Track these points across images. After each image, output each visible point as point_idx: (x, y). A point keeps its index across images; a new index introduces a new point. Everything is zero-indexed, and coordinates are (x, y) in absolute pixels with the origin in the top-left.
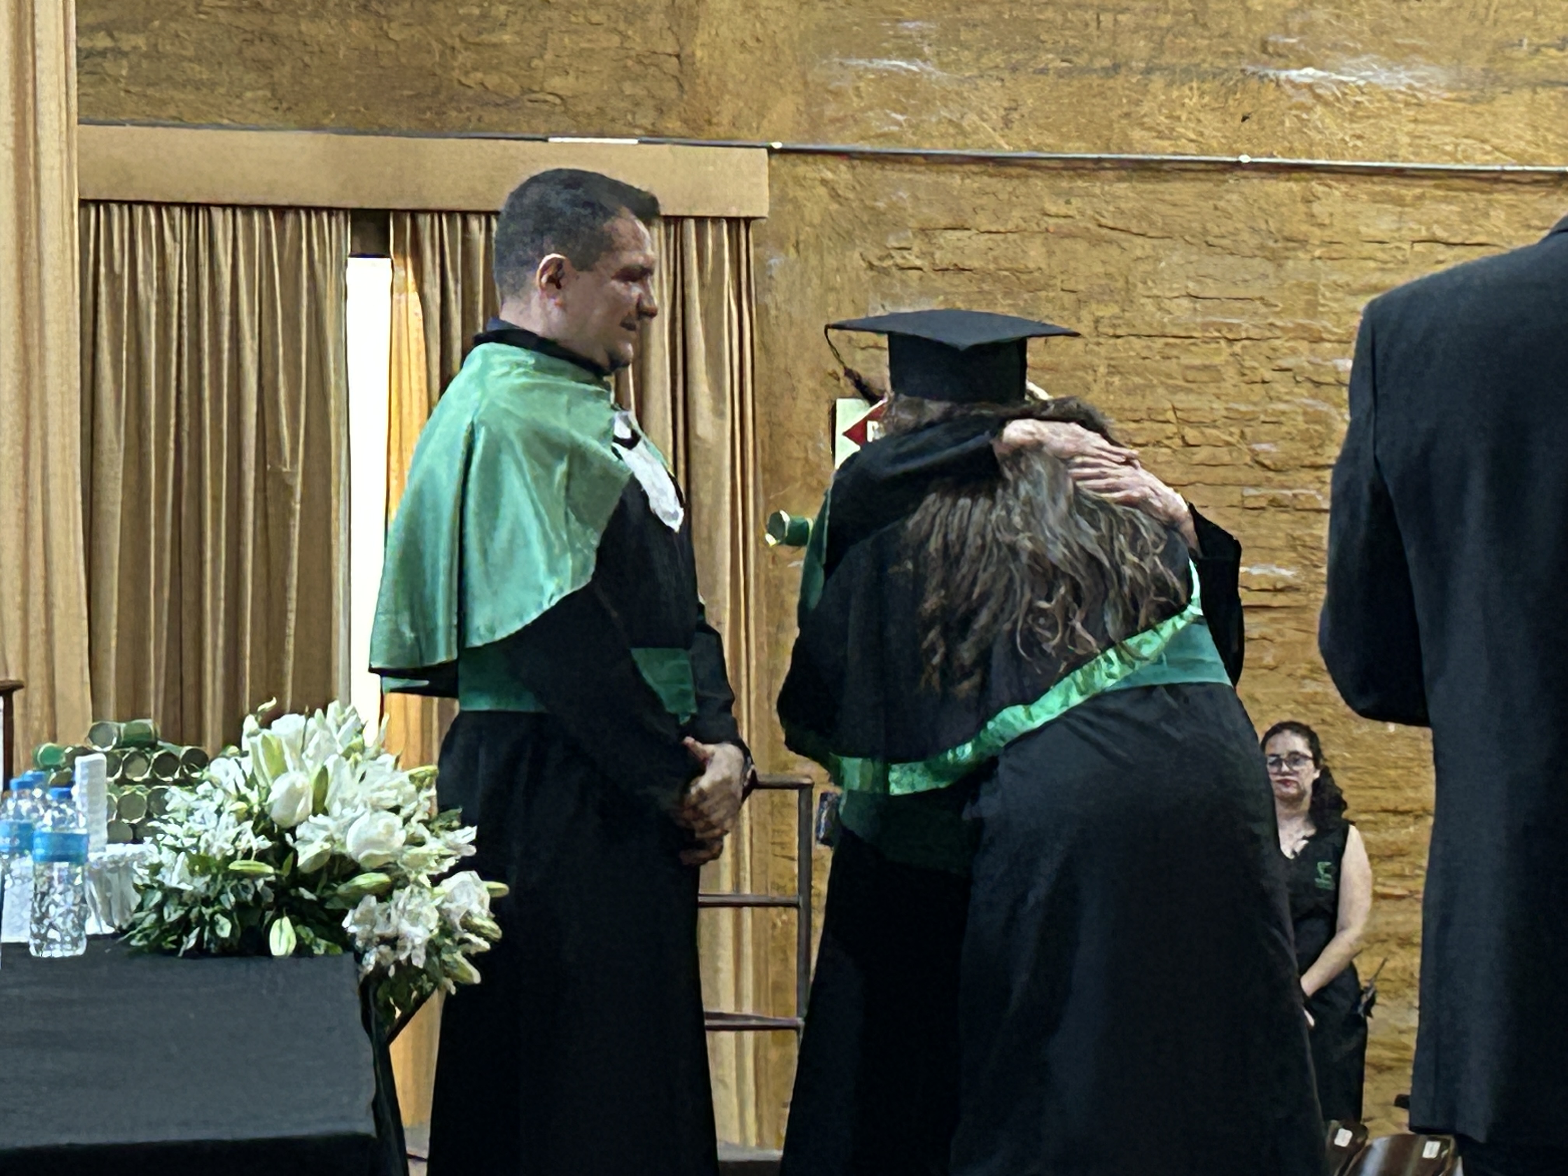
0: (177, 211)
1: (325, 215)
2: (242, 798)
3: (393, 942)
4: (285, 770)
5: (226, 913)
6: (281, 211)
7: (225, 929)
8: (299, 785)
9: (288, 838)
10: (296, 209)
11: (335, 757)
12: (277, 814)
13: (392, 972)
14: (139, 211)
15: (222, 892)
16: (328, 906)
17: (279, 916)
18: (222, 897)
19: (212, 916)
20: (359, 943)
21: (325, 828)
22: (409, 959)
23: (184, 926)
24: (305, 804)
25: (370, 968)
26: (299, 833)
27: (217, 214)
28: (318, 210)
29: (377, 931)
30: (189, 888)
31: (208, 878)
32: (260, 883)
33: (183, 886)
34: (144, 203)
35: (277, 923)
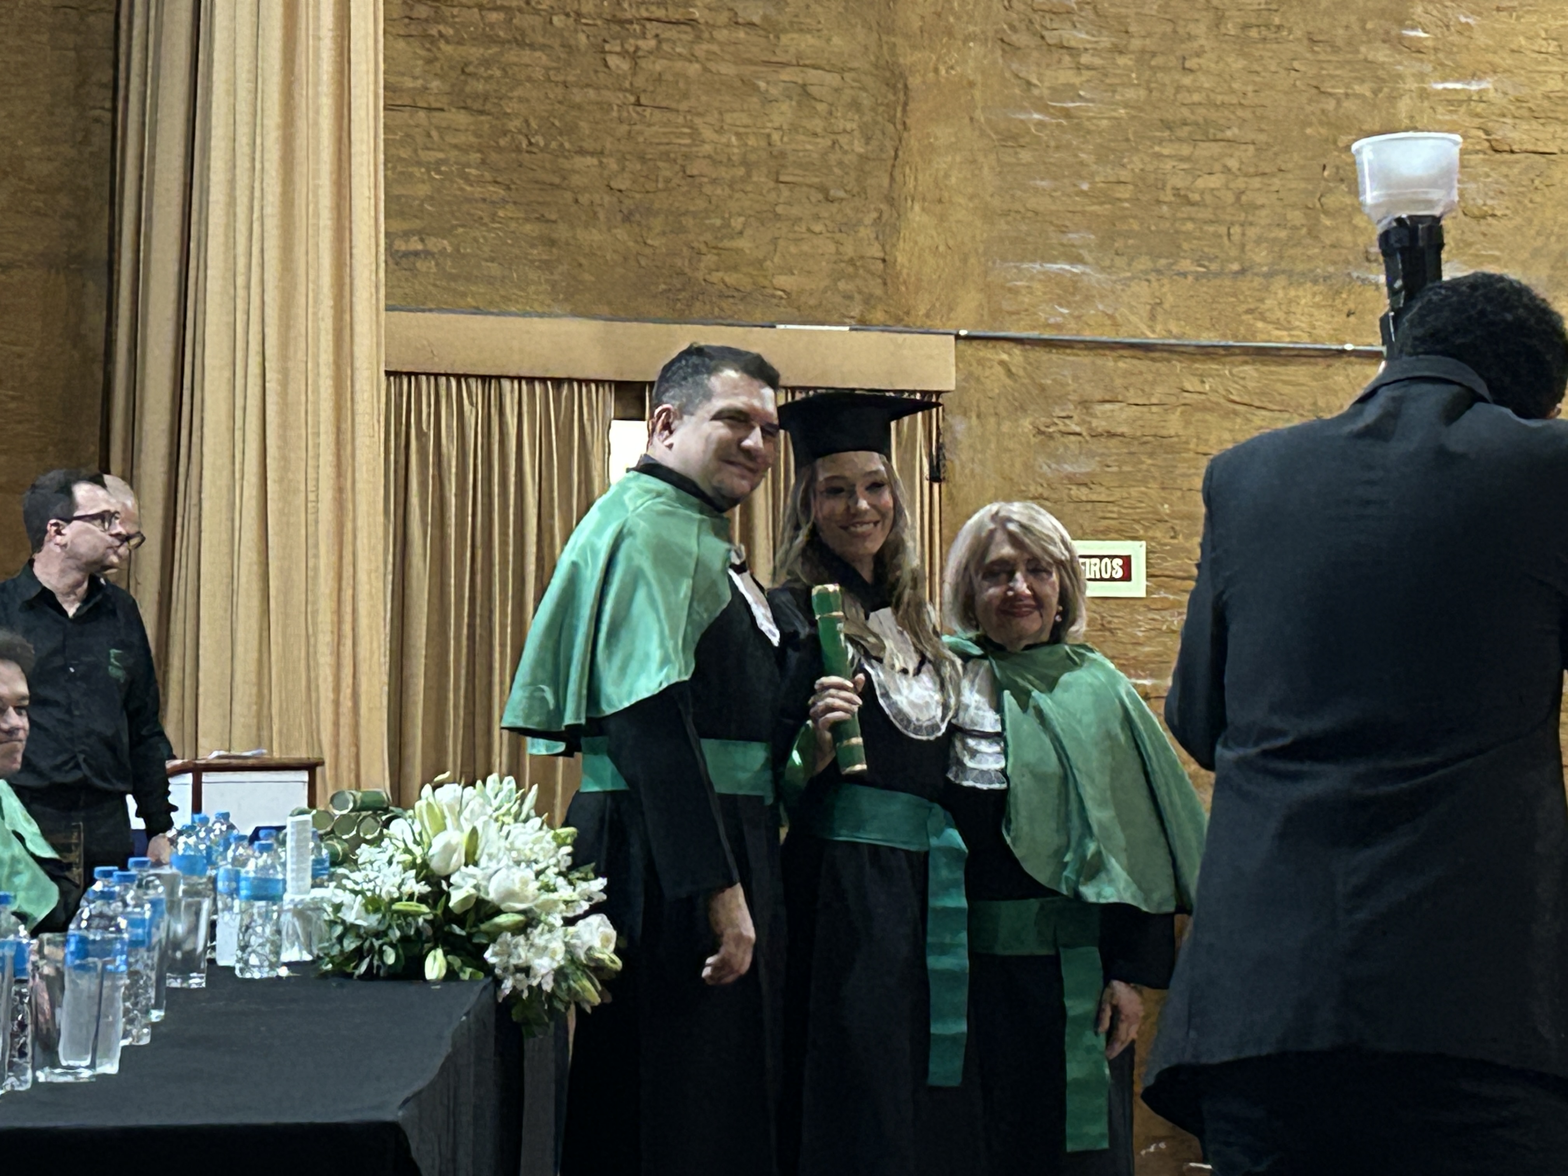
0: (472, 382)
1: (593, 386)
2: (407, 851)
3: (527, 970)
4: (445, 828)
5: (392, 945)
6: (558, 382)
7: (390, 958)
8: (454, 842)
9: (444, 885)
10: (570, 381)
11: (486, 818)
12: (435, 864)
13: (525, 995)
14: (443, 380)
15: (390, 926)
16: (476, 940)
17: (434, 948)
18: (390, 932)
19: (381, 946)
20: (498, 971)
21: (473, 876)
22: (540, 985)
23: (358, 954)
24: (459, 857)
25: (507, 992)
26: (452, 880)
27: (506, 384)
28: (588, 382)
29: (514, 961)
30: (365, 924)
31: (379, 916)
32: (421, 920)
33: (359, 922)
34: (447, 375)
35: (432, 953)
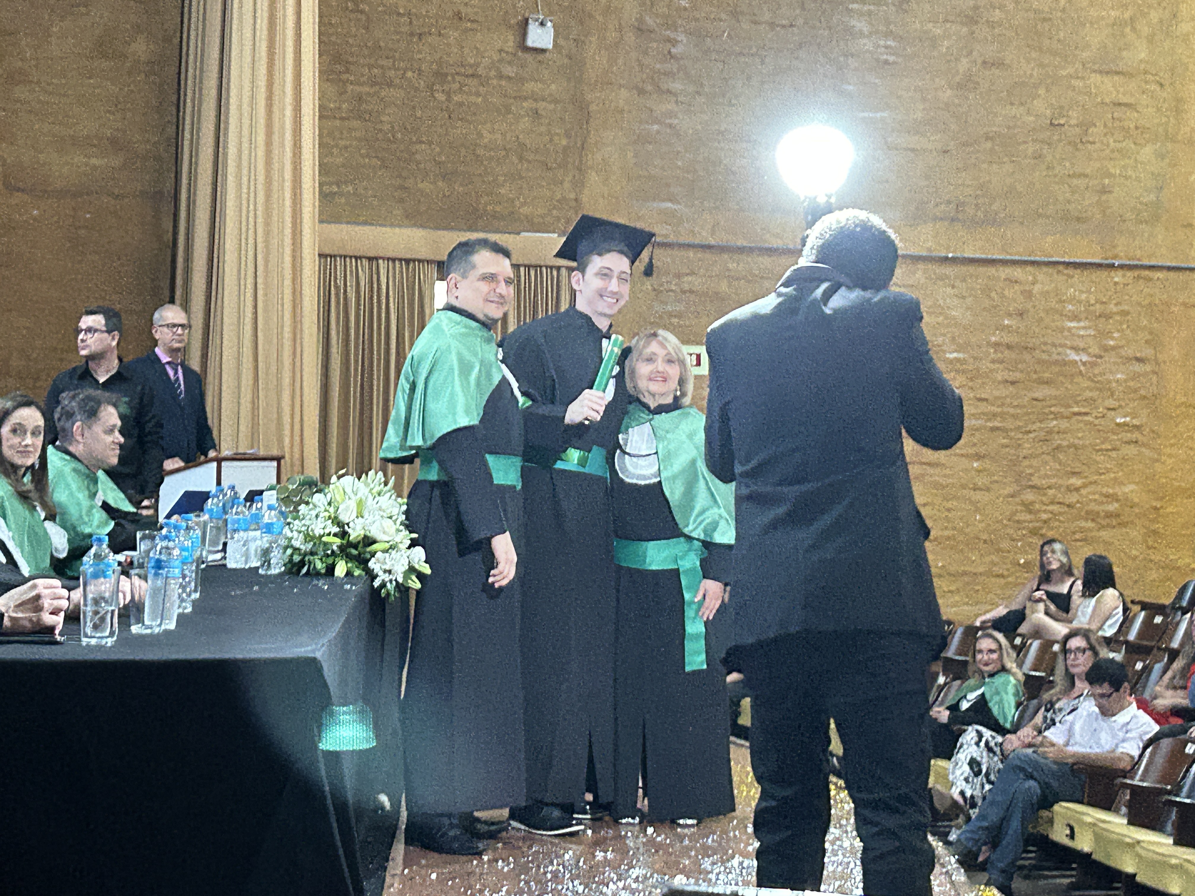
0: (363, 260)
1: (426, 263)
3: (389, 572)
4: (345, 499)
5: (320, 559)
6: (408, 261)
8: (351, 506)
9: (346, 527)
10: (414, 261)
11: (367, 493)
12: (342, 517)
15: (318, 550)
16: (363, 556)
19: (314, 559)
22: (396, 579)
23: (302, 564)
25: (379, 583)
26: (350, 525)
28: (423, 261)
29: (383, 567)
31: (312, 544)
32: (334, 546)
35: (340, 563)
